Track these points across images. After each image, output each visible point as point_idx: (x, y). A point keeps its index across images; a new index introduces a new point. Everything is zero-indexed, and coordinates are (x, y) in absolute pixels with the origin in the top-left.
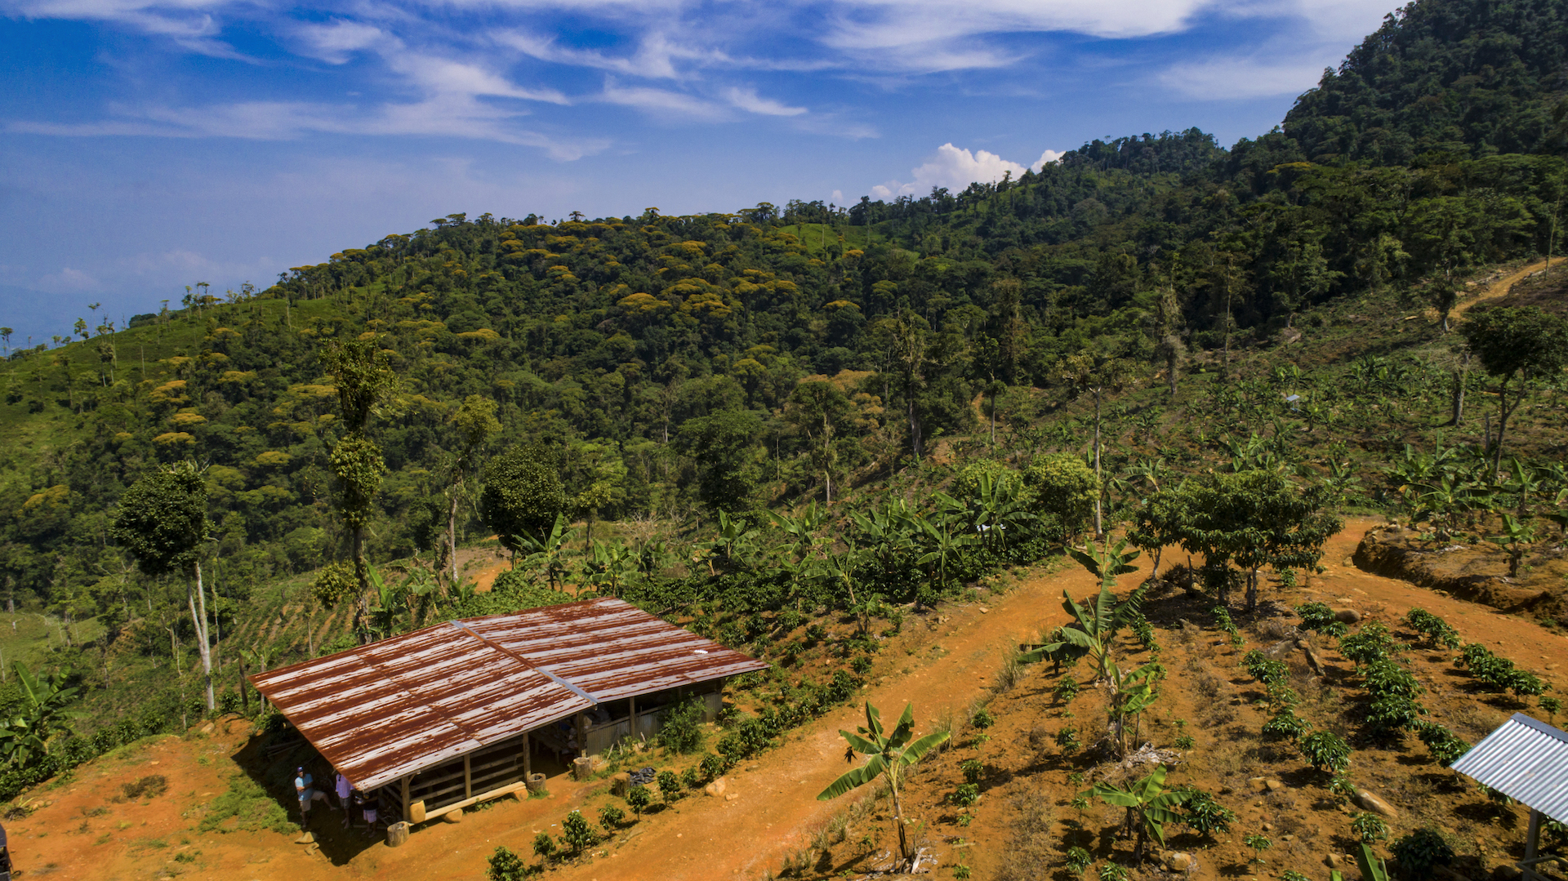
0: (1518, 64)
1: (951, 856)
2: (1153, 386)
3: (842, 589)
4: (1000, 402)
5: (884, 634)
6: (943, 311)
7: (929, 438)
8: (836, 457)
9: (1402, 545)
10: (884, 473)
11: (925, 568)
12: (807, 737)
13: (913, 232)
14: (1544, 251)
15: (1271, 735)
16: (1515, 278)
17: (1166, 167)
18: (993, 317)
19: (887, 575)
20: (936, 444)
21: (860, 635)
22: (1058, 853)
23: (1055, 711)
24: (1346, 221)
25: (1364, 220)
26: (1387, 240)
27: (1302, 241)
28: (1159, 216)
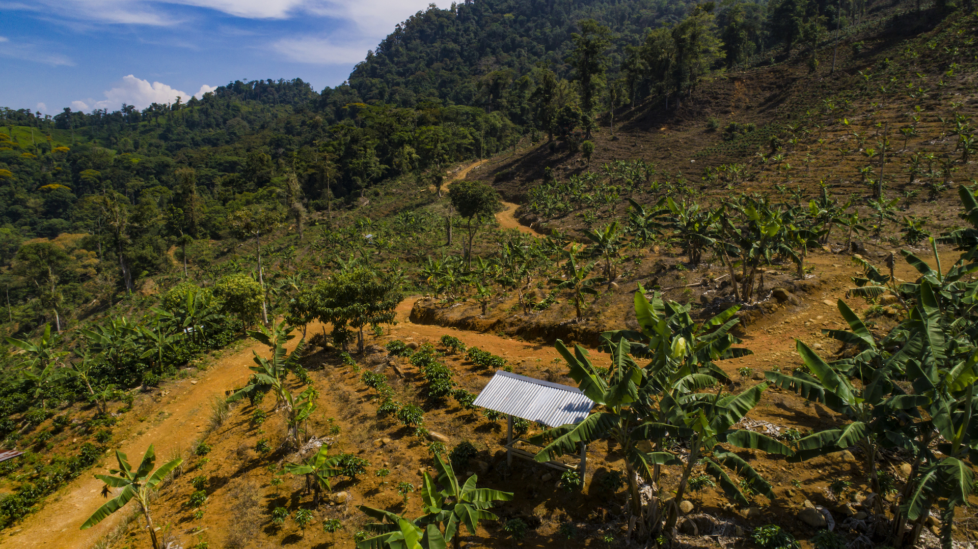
0: (459, 60)
1: (192, 541)
2: (288, 234)
3: (81, 386)
4: (189, 250)
5: (119, 412)
6: (139, 191)
7: (137, 278)
8: (62, 298)
9: (432, 307)
10: (104, 306)
11: (146, 361)
12: (63, 498)
13: (109, 136)
14: (479, 156)
15: (382, 414)
16: (468, 170)
17: (284, 101)
18: (177, 194)
19: (117, 371)
20: (144, 283)
21: (101, 415)
22: (266, 516)
23: (252, 432)
24: (387, 137)
25: (395, 137)
26: (408, 148)
27: (365, 147)
28: (282, 131)
